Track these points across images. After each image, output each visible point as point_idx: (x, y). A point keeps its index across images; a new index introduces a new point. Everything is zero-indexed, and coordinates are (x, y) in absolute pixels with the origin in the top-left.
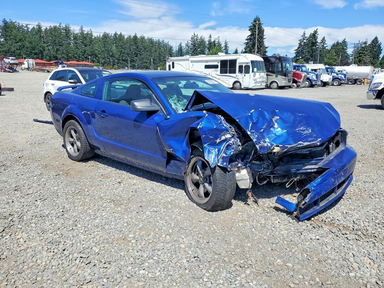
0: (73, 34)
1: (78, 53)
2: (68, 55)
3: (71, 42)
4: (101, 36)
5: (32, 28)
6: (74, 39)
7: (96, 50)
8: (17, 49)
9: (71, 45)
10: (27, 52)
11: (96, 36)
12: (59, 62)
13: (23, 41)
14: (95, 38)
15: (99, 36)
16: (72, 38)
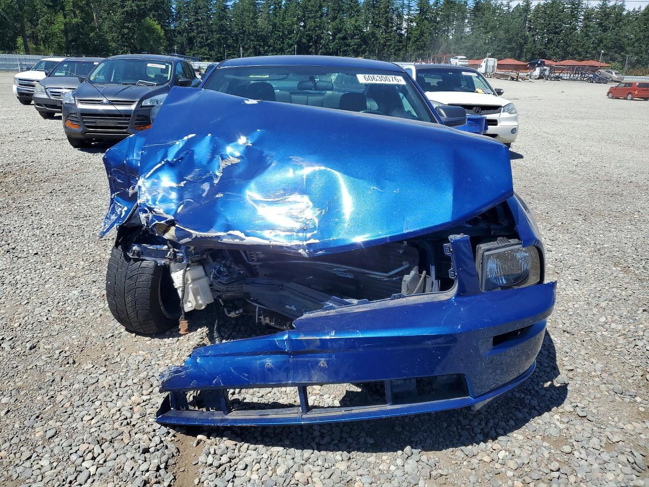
0: (585, 10)
1: (587, 45)
2: (565, 49)
3: (578, 26)
4: (643, 9)
5: (515, 6)
6: (584, 20)
7: (626, 37)
8: (485, 44)
9: (577, 30)
10: (498, 46)
11: (631, 10)
12: (537, 63)
13: (497, 30)
14: (629, 13)
15: (637, 10)
16: (582, 17)
